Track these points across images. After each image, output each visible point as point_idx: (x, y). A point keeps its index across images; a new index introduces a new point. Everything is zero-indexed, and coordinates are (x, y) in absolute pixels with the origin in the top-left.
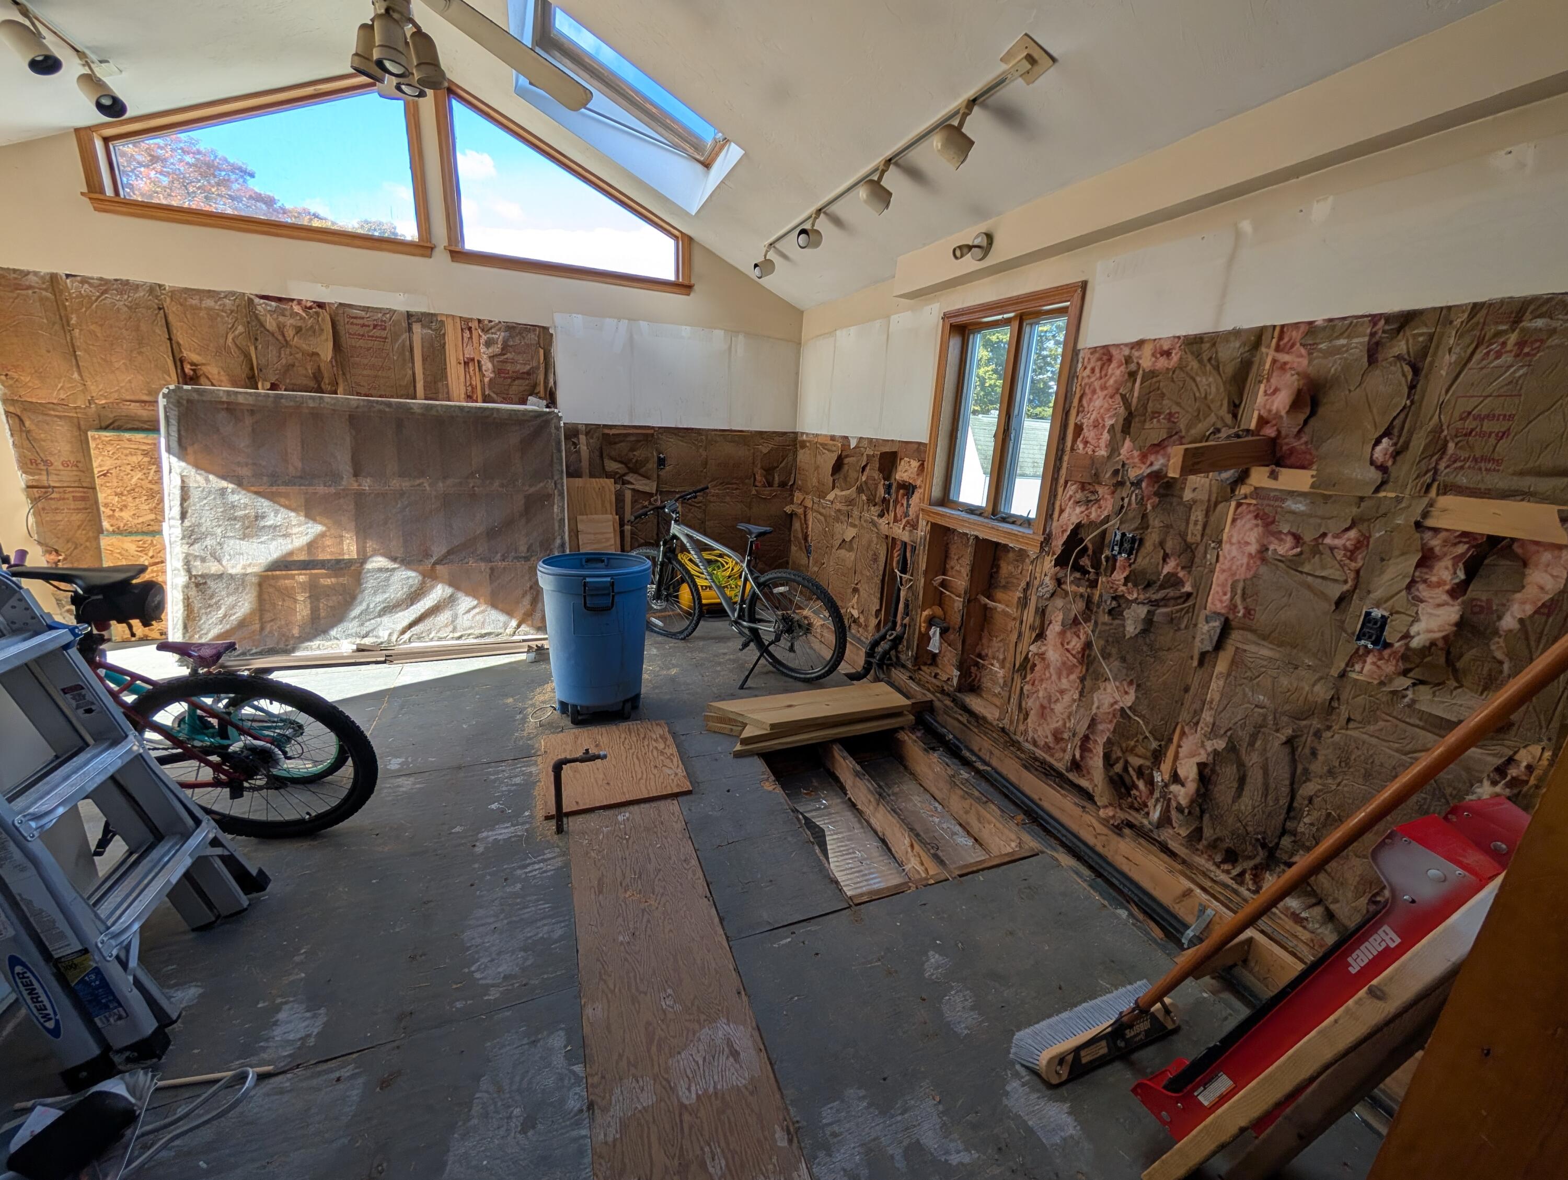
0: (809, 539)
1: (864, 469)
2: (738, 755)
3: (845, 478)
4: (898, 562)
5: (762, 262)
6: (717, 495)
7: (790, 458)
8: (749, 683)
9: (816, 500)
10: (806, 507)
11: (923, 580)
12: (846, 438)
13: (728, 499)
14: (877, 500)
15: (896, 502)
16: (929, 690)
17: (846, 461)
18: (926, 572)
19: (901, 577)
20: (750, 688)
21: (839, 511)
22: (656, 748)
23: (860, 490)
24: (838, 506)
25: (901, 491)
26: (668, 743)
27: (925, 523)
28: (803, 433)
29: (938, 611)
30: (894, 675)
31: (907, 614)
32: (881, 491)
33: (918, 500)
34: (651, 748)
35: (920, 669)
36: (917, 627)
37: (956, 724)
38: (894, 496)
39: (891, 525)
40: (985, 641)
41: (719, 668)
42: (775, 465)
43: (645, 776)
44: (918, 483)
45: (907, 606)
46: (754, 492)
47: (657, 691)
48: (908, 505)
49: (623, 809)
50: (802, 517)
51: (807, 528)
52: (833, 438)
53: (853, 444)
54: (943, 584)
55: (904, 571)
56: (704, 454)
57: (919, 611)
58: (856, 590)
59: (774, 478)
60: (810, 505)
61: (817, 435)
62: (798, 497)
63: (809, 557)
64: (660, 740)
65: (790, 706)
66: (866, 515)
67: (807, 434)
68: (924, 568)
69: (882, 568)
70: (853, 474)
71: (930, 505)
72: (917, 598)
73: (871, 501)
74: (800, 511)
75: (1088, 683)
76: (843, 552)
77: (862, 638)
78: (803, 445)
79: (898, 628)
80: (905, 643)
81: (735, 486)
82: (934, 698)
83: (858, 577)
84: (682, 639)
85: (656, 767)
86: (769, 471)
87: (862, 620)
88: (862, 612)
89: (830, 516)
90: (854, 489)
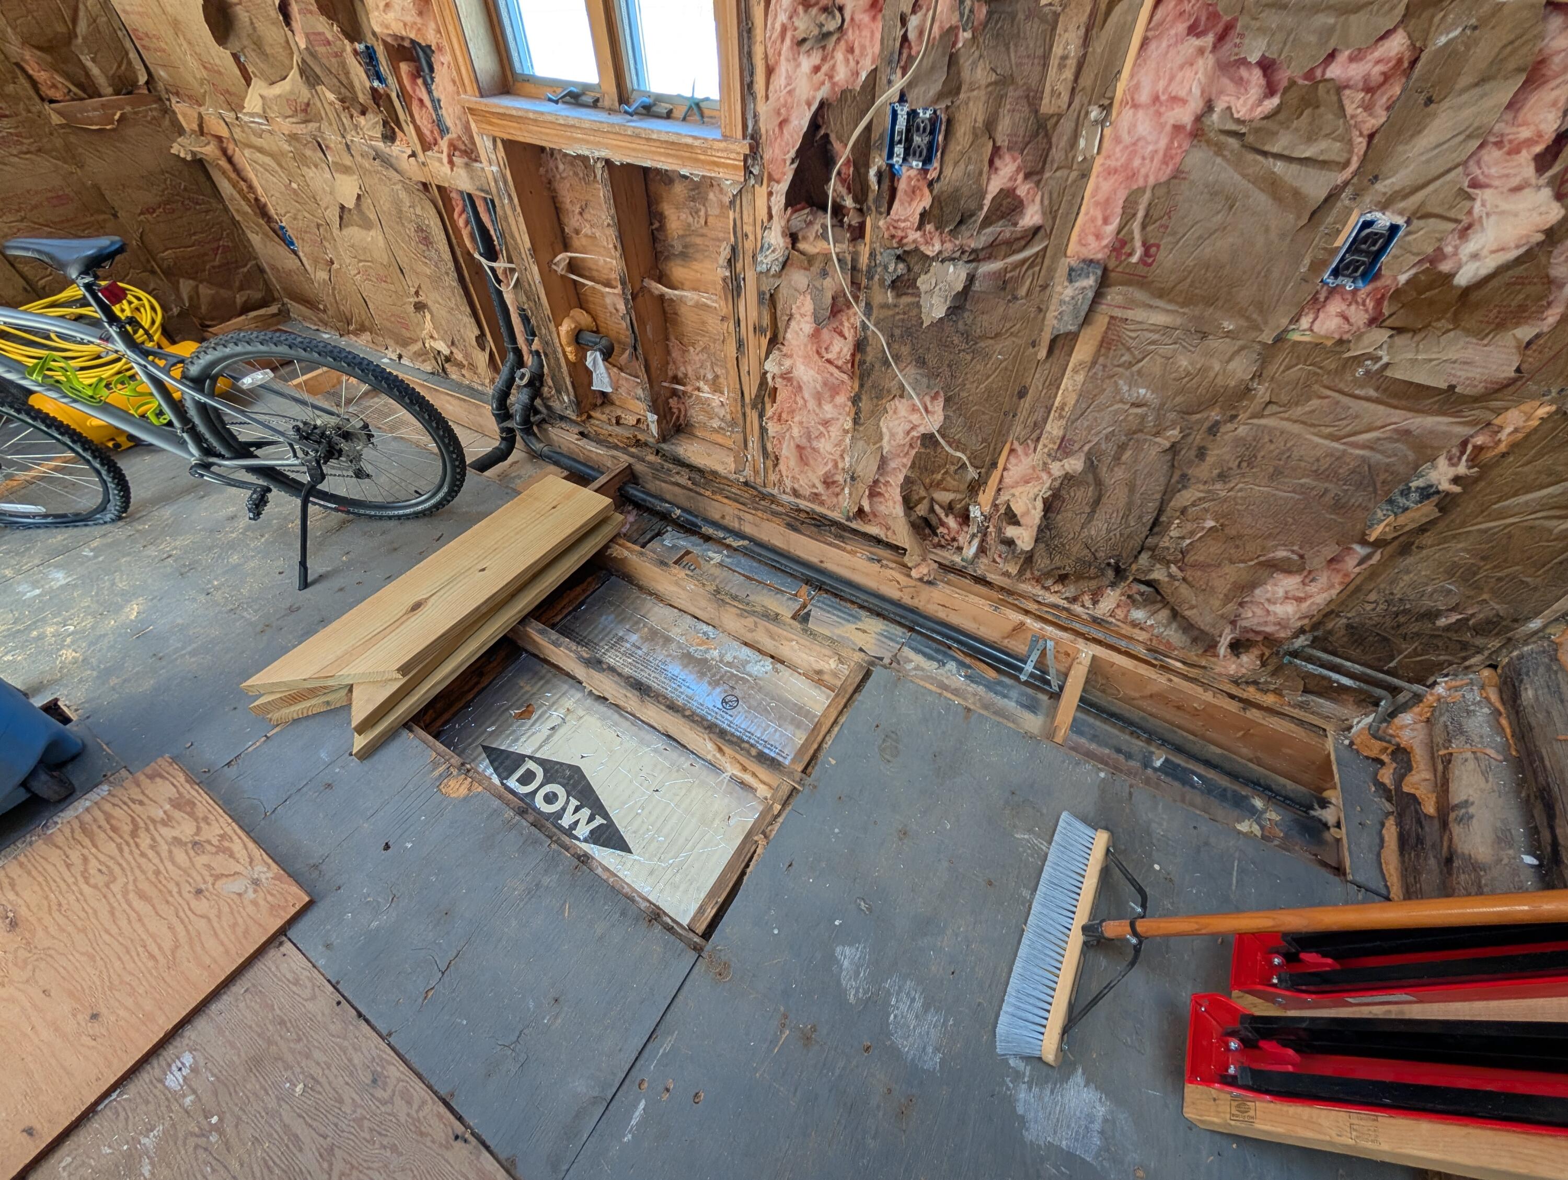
0: (271, 209)
1: (286, 12)
3: (258, 45)
4: (472, 236)
9: (228, 115)
10: (219, 137)
14: (361, 98)
15: (404, 96)
16: (616, 447)
18: (534, 249)
19: (492, 269)
21: (294, 136)
22: (177, 841)
23: (310, 77)
24: (284, 126)
25: (404, 66)
26: (201, 810)
27: (489, 144)
29: (583, 319)
30: (555, 438)
31: (531, 333)
32: (358, 72)
33: (450, 88)
34: (164, 847)
35: (590, 417)
36: (561, 356)
37: (677, 490)
38: (392, 80)
40: (676, 354)
43: (182, 933)
44: (431, 37)
45: (525, 319)
48: (436, 103)
49: (170, 1052)
50: (225, 163)
51: (251, 187)
54: (573, 266)
55: (490, 252)
57: (552, 326)
58: (420, 307)
59: (84, 67)
60: (223, 130)
62: (184, 112)
63: (295, 253)
64: (177, 814)
65: (416, 607)
66: (357, 139)
68: (526, 242)
69: (447, 256)
70: (272, 33)
72: (537, 303)
73: (349, 100)
74: (210, 150)
75: (864, 404)
76: (354, 233)
77: (476, 386)
79: (528, 359)
80: (550, 383)
82: (631, 460)
83: (412, 282)
85: (199, 892)
86: (56, 52)
87: (459, 356)
88: (453, 343)
89: (283, 154)
90: (294, 73)
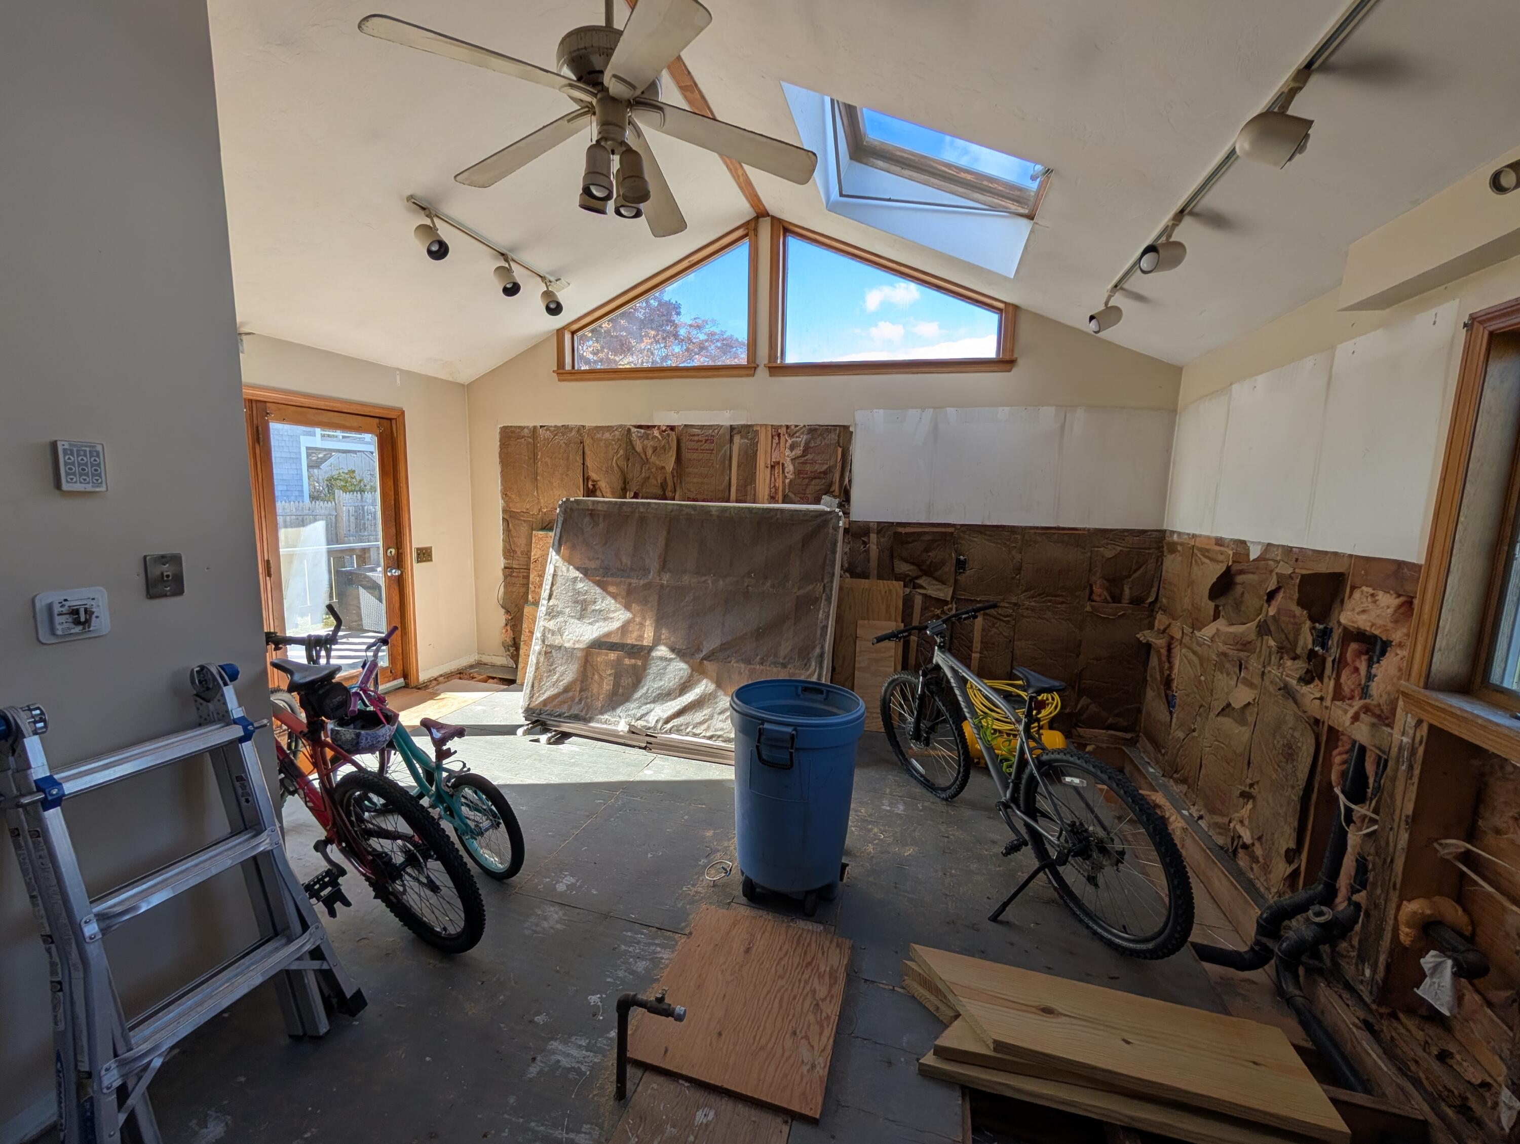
0: (1175, 684)
1: (1271, 596)
2: (927, 1073)
3: (1238, 605)
4: (1344, 774)
5: (1101, 313)
6: (1033, 609)
7: (1151, 564)
8: (1010, 914)
9: (1188, 630)
10: (1172, 638)
11: (1404, 837)
12: (1243, 543)
13: (1049, 615)
14: (1299, 651)
15: (1340, 663)
17: (1239, 579)
18: (1414, 821)
19: (1347, 808)
20: (1007, 923)
21: (1225, 655)
22: (814, 991)
23: (1263, 630)
24: (1222, 648)
25: (1354, 646)
26: (835, 990)
27: (1411, 721)
28: (1173, 532)
29: (1452, 912)
30: (1323, 999)
31: (1362, 885)
32: (1306, 639)
33: (1393, 671)
34: (808, 989)
35: (1394, 1016)
36: (1389, 928)
38: (1334, 652)
39: (1328, 702)
41: (974, 867)
42: (1125, 573)
43: (770, 1045)
44: (1397, 636)
45: (1362, 866)
46: (1088, 609)
47: (871, 879)
48: (1370, 677)
49: (712, 1099)
50: (1164, 652)
51: (1171, 668)
52: (1219, 542)
53: (1254, 553)
54: (1469, 859)
55: (1357, 793)
56: (1018, 557)
57: (1394, 896)
59: (1122, 590)
60: (1178, 635)
61: (1194, 536)
62: (1161, 620)
63: (1171, 713)
64: (827, 977)
65: (1048, 1011)
66: (1274, 671)
67: (1179, 534)
68: (1409, 808)
69: (1303, 777)
70: (1252, 601)
71: (1426, 687)
72: (1388, 864)
73: (1287, 649)
74: (1159, 642)
76: (1227, 722)
77: (1258, 885)
78: (1173, 547)
79: (1341, 903)
80: (1355, 942)
81: (1060, 599)
83: (1254, 776)
84: (943, 799)
85: (794, 1033)
86: (1114, 583)
87: (1258, 851)
88: (1259, 839)
89: (1209, 660)
90: (1252, 625)
